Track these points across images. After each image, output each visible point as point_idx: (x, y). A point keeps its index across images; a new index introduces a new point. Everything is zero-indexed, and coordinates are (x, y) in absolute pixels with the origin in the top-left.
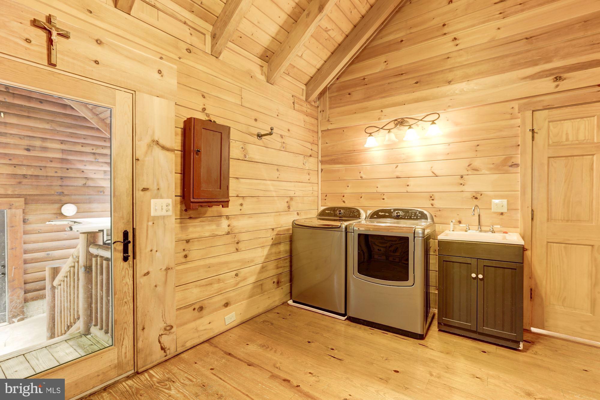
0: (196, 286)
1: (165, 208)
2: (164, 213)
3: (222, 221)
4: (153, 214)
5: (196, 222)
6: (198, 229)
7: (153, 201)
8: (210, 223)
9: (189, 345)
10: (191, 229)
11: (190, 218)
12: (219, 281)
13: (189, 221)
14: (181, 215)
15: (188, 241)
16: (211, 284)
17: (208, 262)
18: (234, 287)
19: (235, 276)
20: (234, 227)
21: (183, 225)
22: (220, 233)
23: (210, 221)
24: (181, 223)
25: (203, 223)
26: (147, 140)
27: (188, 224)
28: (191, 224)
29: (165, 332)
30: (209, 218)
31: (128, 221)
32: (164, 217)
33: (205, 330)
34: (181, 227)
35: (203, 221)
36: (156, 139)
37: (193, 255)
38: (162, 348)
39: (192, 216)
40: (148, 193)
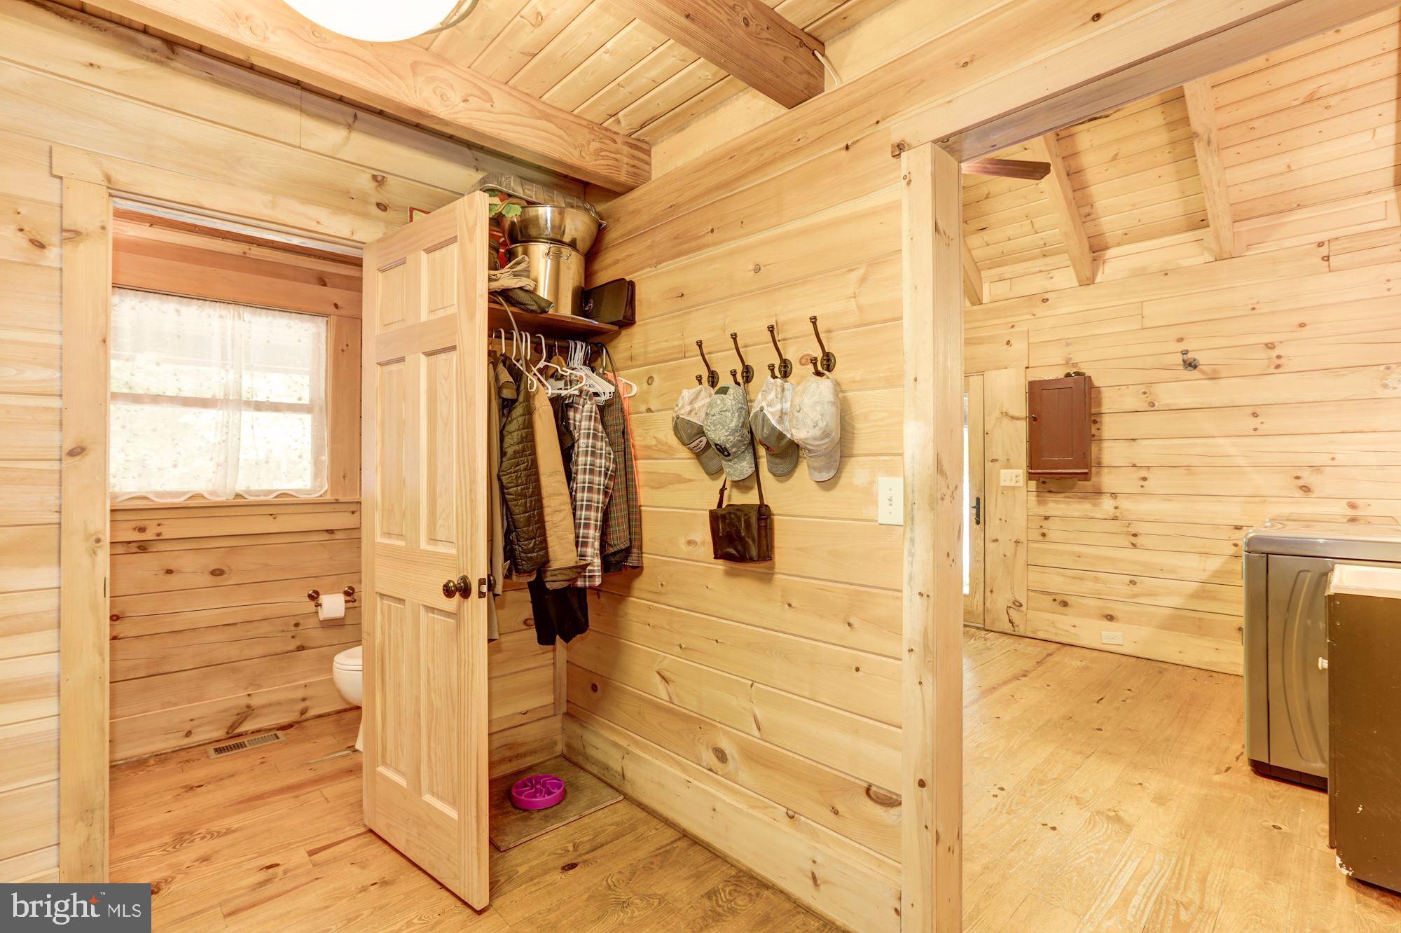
0: (1058, 574)
1: (1014, 479)
2: (1013, 484)
3: (1103, 500)
4: (1002, 484)
5: (1060, 497)
6: (1062, 506)
7: (1003, 471)
8: (1081, 500)
9: (1041, 635)
10: (1051, 505)
11: (1050, 492)
12: (1096, 580)
13: (1048, 495)
14: (1037, 488)
15: (1047, 518)
16: (1082, 579)
17: (1076, 548)
18: (1128, 598)
19: (1129, 583)
20: (1127, 510)
21: (1040, 498)
22: (1099, 516)
23: (1080, 498)
24: (1038, 496)
25: (1070, 500)
26: (997, 414)
27: (1047, 499)
28: (1050, 499)
29: (1013, 606)
30: (1079, 494)
31: (980, 489)
32: (1014, 488)
33: (1065, 631)
34: (1038, 500)
35: (1069, 497)
36: (1005, 410)
37: (1052, 535)
38: (1010, 621)
39: (1052, 490)
40: (997, 464)
